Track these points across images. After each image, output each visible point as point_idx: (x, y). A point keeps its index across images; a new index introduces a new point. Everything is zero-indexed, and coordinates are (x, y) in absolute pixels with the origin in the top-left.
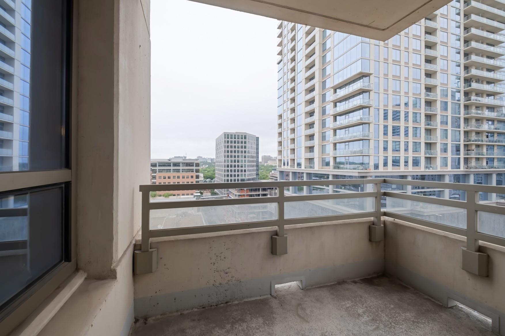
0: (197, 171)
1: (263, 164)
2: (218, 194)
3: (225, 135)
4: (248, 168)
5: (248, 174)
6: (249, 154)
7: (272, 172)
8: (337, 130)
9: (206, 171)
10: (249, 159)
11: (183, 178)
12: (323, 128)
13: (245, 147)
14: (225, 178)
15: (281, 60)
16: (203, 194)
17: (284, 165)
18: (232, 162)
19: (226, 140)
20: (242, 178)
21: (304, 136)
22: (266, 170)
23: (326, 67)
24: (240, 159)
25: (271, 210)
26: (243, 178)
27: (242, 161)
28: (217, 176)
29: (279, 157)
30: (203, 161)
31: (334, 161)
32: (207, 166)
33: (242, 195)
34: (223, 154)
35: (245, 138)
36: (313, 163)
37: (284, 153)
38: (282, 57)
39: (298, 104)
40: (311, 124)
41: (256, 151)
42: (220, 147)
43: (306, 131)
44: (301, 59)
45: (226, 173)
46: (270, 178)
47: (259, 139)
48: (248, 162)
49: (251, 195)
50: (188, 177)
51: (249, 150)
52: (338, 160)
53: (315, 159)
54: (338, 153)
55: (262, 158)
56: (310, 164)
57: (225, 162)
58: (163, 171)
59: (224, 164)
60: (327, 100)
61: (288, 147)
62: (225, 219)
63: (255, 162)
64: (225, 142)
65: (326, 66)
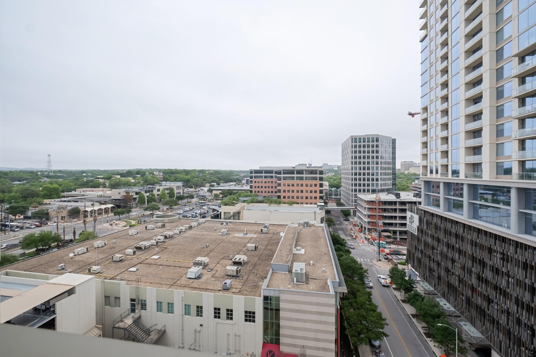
0: (321, 179)
1: (402, 171)
2: (345, 205)
3: (352, 138)
4: (381, 177)
5: (381, 184)
6: (382, 160)
7: (415, 182)
8: (526, 119)
9: (332, 180)
10: (382, 166)
11: (306, 186)
12: (498, 117)
13: (377, 152)
14: (352, 188)
15: (426, 36)
16: (328, 204)
17: (431, 172)
18: (361, 169)
19: (354, 144)
20: (373, 188)
21: (464, 132)
22: (407, 179)
23: (503, 28)
24: (371, 166)
25: (411, 230)
26: (375, 188)
27: (373, 168)
28: (344, 185)
29: (424, 163)
30: (329, 168)
31: (521, 167)
32: (333, 173)
33: (373, 208)
34: (350, 160)
35: (377, 141)
36: (479, 170)
37: (432, 157)
38: (427, 32)
39: (454, 88)
40: (476, 115)
41: (391, 155)
42: (347, 152)
43: (468, 125)
44: (458, 26)
45: (354, 182)
46: (412, 190)
47: (395, 142)
48: (381, 170)
49: (385, 209)
50: (311, 185)
51: (382, 155)
52: (528, 165)
53: (483, 165)
54: (528, 154)
55: (401, 164)
56: (474, 171)
57: (352, 169)
58: (287, 179)
59: (351, 171)
60: (506, 75)
61: (436, 149)
62: (352, 234)
63: (391, 170)
64: (352, 146)
65: (503, 26)
